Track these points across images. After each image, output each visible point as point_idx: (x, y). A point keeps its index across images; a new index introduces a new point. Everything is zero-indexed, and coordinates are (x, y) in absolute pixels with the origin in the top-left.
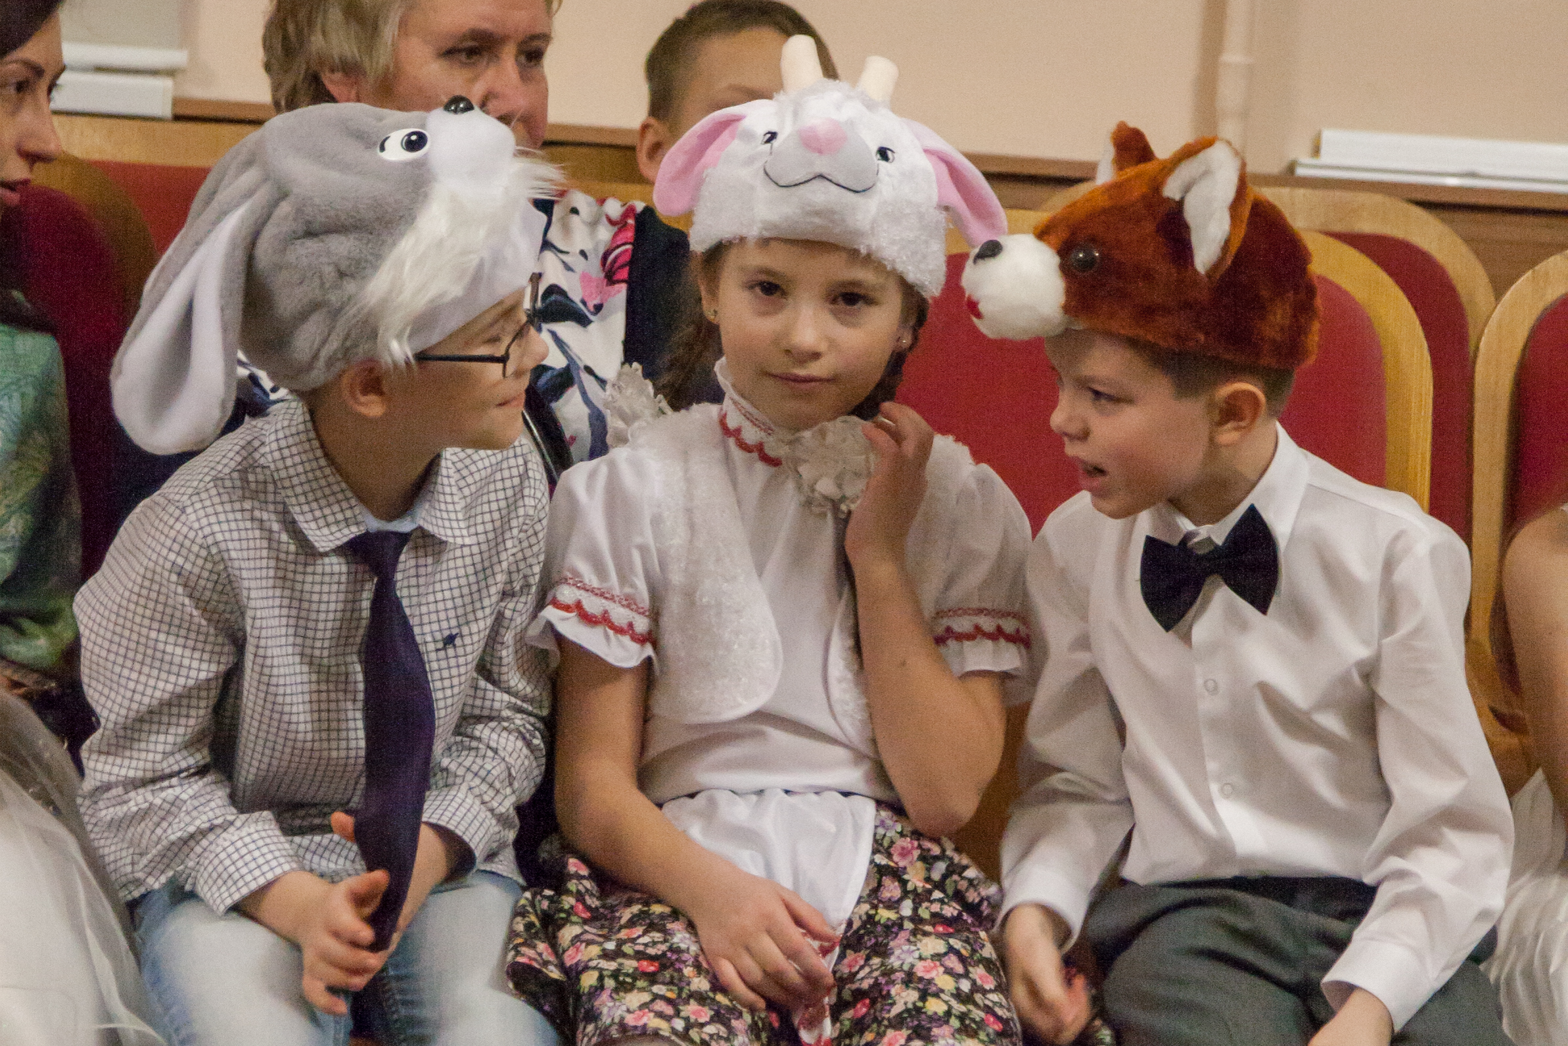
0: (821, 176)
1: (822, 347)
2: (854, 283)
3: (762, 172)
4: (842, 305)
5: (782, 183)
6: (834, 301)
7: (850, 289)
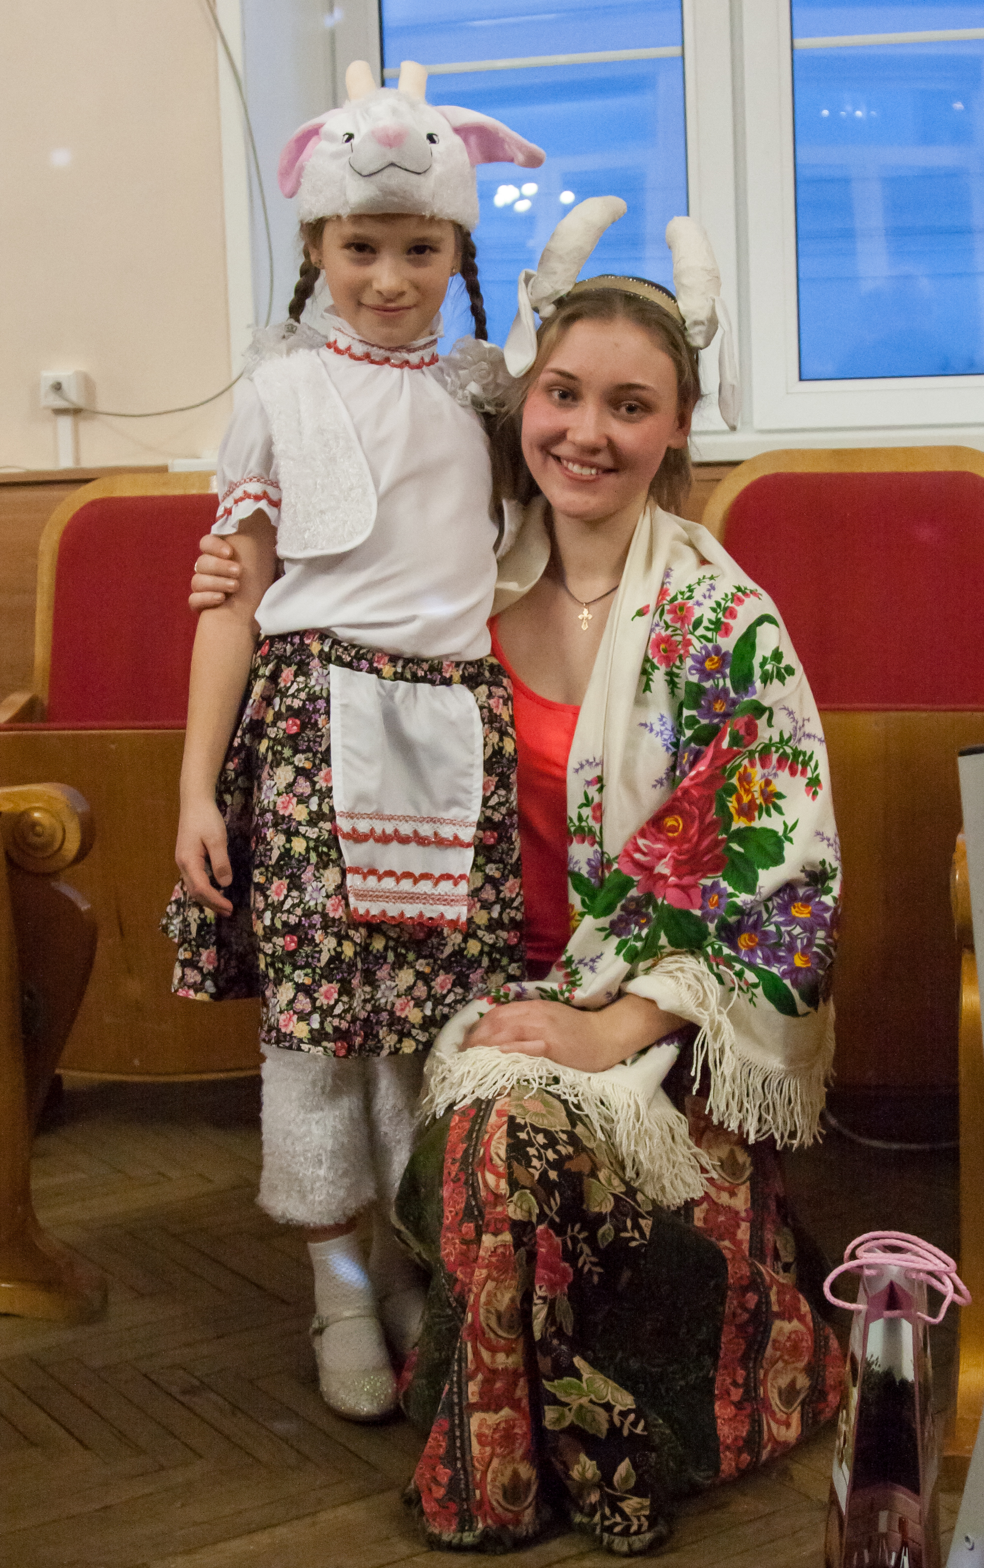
0: (393, 164)
1: (406, 287)
2: (424, 239)
3: (348, 165)
4: (413, 256)
5: (364, 173)
6: (409, 252)
7: (420, 244)
